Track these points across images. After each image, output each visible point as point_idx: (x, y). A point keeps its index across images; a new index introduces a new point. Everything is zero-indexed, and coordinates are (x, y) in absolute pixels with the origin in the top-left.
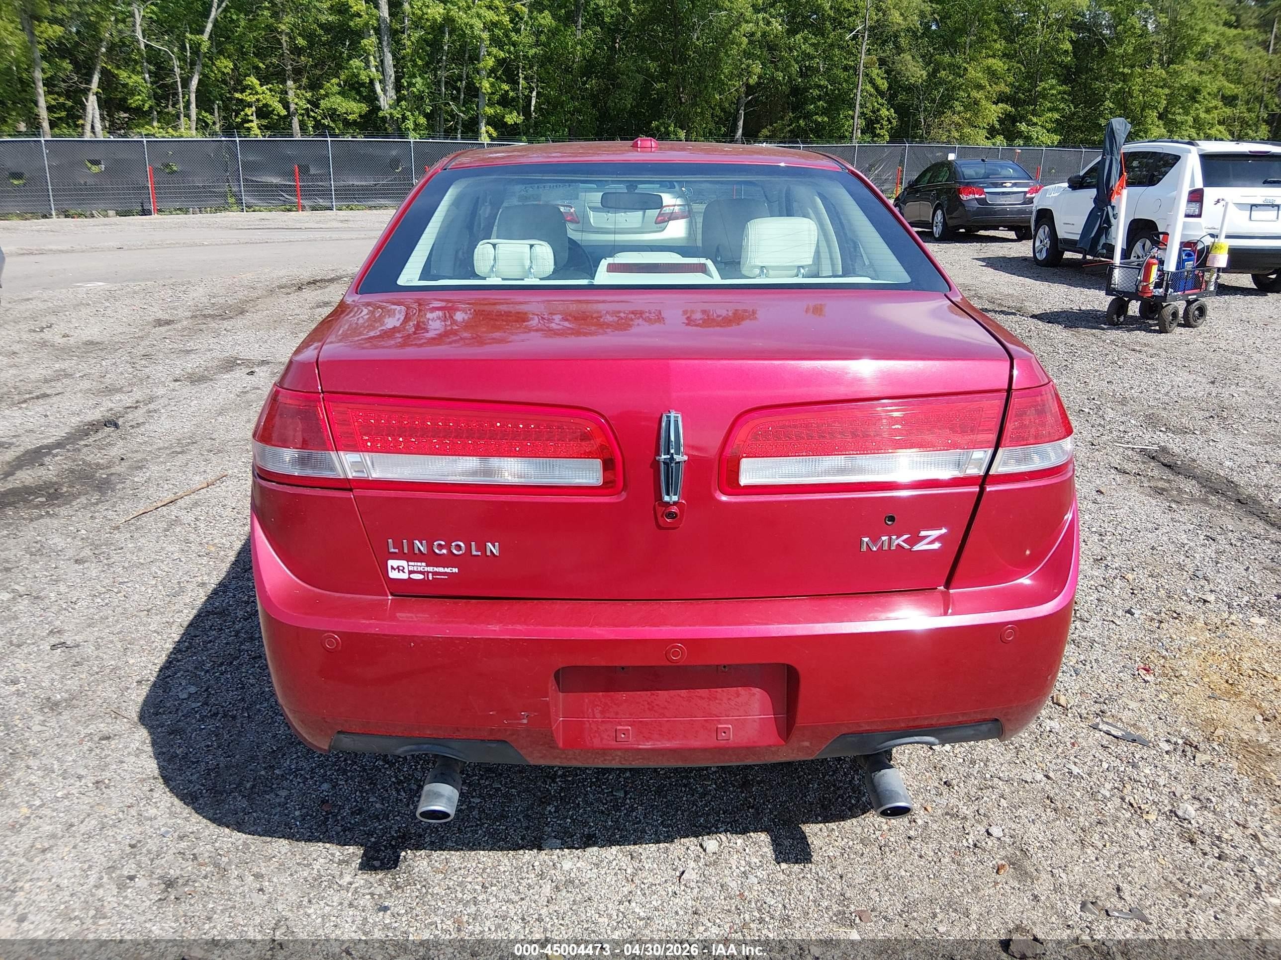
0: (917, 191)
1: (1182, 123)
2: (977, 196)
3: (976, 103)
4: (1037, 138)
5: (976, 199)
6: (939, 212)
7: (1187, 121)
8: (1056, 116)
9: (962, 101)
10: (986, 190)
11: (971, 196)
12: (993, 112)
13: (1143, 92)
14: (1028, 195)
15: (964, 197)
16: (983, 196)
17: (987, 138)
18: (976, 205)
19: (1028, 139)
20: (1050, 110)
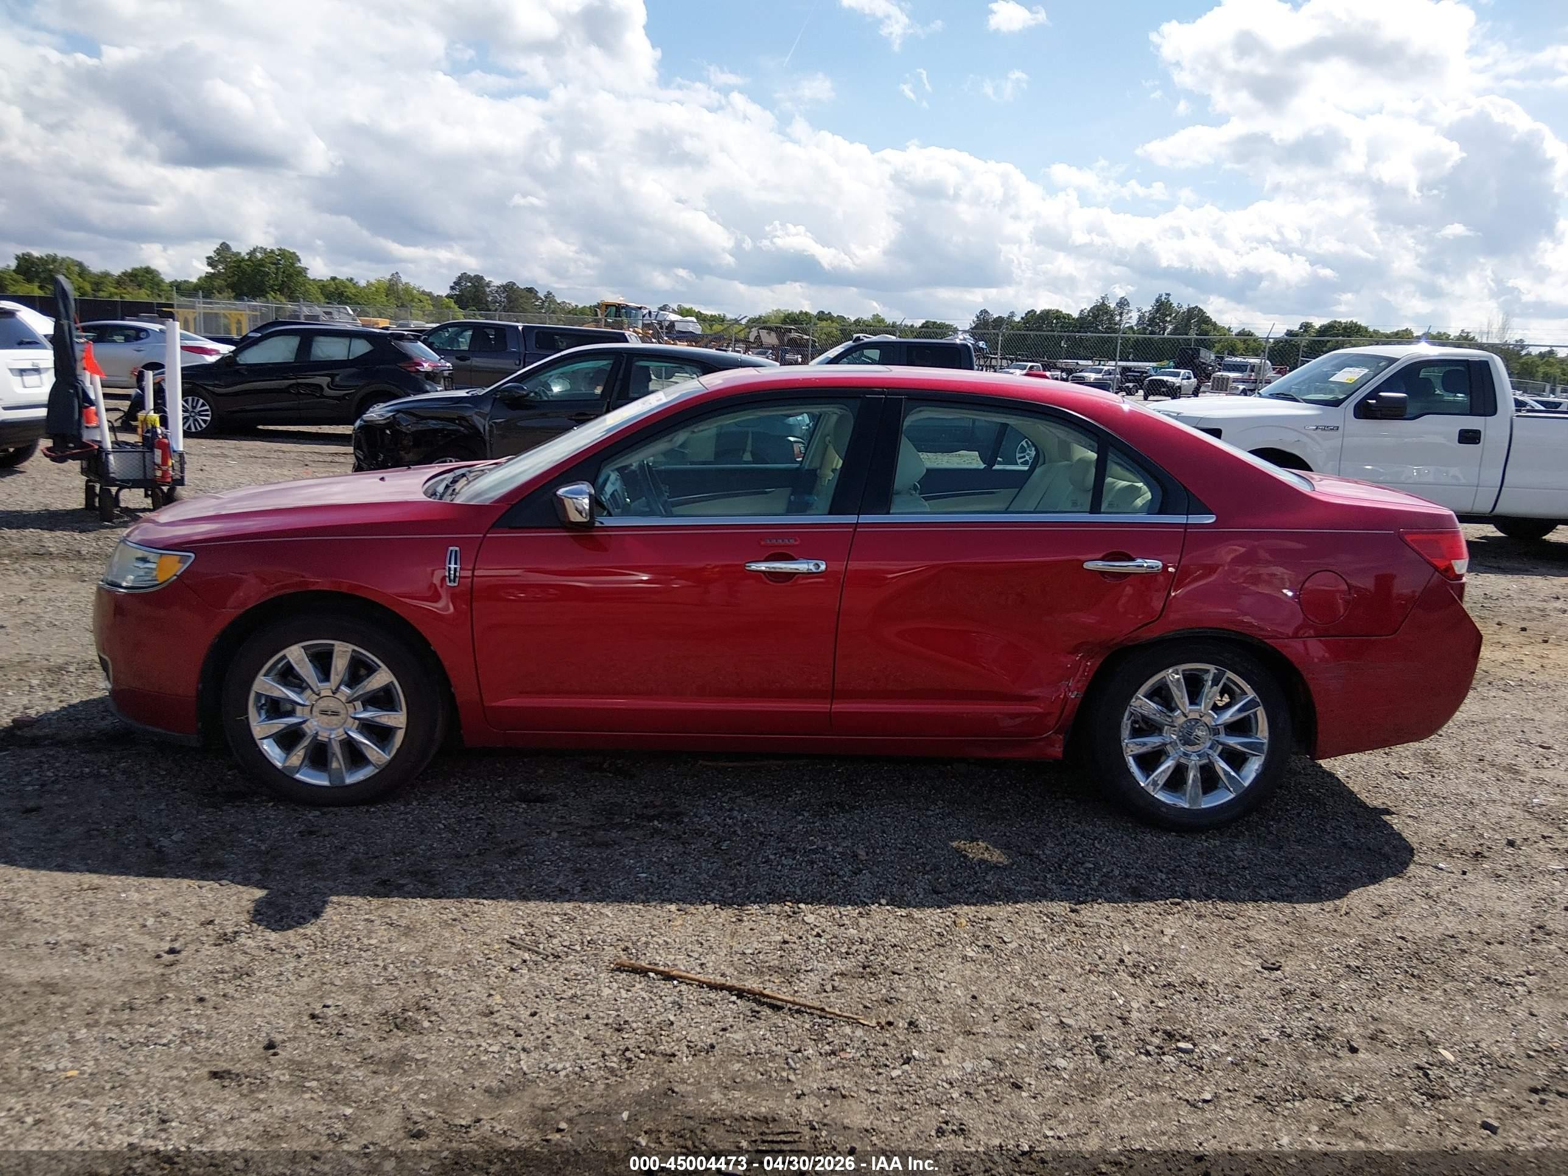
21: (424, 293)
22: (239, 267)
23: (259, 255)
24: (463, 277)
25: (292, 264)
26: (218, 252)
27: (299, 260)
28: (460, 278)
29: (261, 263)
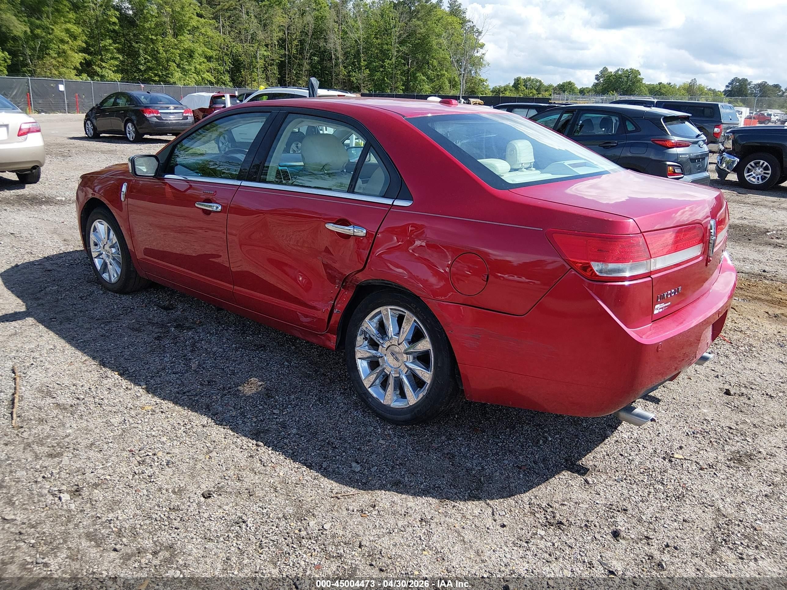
0: (104, 111)
1: (188, 70)
2: (155, 115)
3: (64, 52)
4: (108, 77)
5: (156, 117)
6: (130, 125)
7: (191, 69)
8: (117, 63)
9: (54, 51)
10: (160, 111)
11: (152, 115)
12: (78, 58)
13: (166, 52)
14: (184, 115)
15: (147, 115)
16: (159, 115)
17: (76, 75)
18: (155, 120)
19: (102, 77)
20: (112, 58)
21: (710, 90)
22: (609, 79)
23: (620, 73)
24: (735, 80)
25: (636, 77)
26: (601, 72)
27: (640, 74)
28: (733, 81)
29: (620, 77)
